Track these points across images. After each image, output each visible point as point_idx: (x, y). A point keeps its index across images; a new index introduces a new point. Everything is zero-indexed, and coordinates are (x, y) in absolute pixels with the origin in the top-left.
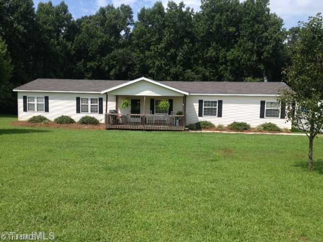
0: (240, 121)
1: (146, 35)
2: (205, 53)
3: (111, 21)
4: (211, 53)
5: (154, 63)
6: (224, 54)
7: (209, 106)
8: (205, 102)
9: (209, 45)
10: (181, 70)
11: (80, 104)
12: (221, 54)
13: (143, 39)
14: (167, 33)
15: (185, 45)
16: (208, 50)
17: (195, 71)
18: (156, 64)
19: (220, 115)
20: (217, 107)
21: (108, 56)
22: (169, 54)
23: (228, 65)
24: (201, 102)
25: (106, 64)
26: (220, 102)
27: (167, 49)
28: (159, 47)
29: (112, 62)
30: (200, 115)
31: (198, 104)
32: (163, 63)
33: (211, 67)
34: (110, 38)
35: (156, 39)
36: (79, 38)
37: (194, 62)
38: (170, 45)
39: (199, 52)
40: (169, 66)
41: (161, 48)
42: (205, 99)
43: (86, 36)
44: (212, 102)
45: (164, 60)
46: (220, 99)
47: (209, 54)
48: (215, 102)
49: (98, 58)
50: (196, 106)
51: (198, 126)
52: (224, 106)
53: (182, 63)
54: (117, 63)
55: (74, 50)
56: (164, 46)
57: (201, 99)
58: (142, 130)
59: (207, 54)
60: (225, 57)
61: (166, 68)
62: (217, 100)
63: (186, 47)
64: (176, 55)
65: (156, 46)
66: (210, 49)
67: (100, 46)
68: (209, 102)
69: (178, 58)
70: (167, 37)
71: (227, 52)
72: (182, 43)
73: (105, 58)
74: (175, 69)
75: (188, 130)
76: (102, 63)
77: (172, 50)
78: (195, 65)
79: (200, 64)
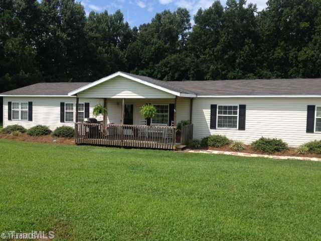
0: (271, 136)
1: (201, 37)
2: (271, 54)
3: (165, 25)
4: (279, 53)
5: (208, 68)
6: (295, 54)
7: (225, 113)
8: (220, 107)
9: (276, 45)
10: (240, 74)
11: (64, 111)
12: (291, 54)
13: (198, 43)
14: (225, 34)
15: (246, 46)
16: (275, 50)
17: (258, 75)
18: (211, 70)
19: (242, 127)
20: (238, 115)
21: (161, 62)
22: (227, 56)
23: (300, 67)
24: (213, 108)
25: (159, 72)
26: (243, 108)
27: (224, 51)
28: (215, 49)
29: (164, 69)
30: (213, 126)
31: (210, 110)
32: (219, 67)
33: (278, 70)
34: (166, 44)
35: (213, 41)
36: (132, 46)
37: (257, 65)
38: (228, 47)
39: (263, 53)
40: (226, 71)
41: (218, 51)
42: (219, 104)
43: (140, 43)
44: (230, 108)
45: (221, 64)
46: (243, 103)
47: (276, 55)
48: (235, 108)
49: (150, 65)
50: (207, 113)
51: (205, 144)
52: (248, 113)
53: (242, 66)
54: (170, 70)
55: (126, 58)
56: (221, 48)
57: (214, 103)
58: (120, 147)
59: (273, 55)
60: (296, 57)
61: (223, 73)
62: (237, 104)
63: (248, 47)
64: (235, 58)
65: (212, 49)
66: (277, 49)
67: (153, 53)
68: (225, 107)
69: (237, 61)
70: (224, 38)
71: (298, 51)
72: (243, 44)
73: (157, 65)
74: (234, 74)
75: (183, 149)
76: (155, 70)
77: (231, 53)
78: (258, 68)
79: (265, 66)
